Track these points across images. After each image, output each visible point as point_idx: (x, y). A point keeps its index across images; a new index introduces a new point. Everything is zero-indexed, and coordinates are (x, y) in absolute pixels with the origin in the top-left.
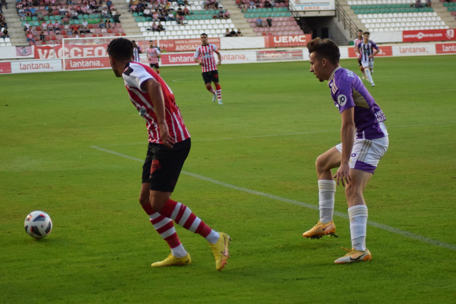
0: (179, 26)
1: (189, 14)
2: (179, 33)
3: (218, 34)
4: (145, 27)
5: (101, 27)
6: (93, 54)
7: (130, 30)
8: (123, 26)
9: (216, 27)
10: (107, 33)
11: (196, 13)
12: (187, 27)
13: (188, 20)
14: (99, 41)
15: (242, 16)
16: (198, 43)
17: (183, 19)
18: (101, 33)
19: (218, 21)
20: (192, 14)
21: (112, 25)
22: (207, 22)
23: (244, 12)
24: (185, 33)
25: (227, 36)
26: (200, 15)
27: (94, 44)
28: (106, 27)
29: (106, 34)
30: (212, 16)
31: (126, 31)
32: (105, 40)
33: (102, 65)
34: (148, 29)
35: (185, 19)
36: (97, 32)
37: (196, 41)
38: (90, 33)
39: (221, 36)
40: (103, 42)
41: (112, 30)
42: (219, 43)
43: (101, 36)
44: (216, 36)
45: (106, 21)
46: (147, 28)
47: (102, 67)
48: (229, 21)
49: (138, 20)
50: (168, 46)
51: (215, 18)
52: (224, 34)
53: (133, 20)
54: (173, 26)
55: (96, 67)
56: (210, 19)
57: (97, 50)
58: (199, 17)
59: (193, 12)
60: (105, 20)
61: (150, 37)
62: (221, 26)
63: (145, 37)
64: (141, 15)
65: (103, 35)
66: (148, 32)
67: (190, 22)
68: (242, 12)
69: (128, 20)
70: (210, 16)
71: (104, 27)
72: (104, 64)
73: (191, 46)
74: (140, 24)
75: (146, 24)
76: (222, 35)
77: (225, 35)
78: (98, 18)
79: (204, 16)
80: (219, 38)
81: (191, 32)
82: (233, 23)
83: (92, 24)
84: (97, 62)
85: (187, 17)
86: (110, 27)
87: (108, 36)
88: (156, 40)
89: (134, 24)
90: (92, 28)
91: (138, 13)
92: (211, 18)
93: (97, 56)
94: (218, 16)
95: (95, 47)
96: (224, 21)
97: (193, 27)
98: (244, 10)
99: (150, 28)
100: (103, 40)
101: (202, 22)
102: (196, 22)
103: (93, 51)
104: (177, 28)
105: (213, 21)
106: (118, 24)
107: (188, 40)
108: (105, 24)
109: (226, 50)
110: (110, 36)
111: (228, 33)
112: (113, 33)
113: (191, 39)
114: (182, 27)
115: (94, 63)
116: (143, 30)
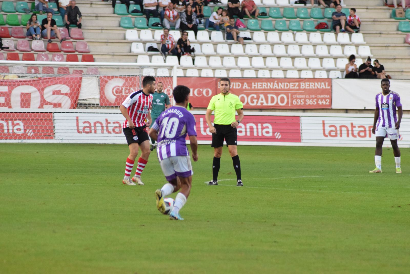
0: (230, 45)
1: (256, 14)
2: (229, 62)
3: (328, 71)
4: (144, 43)
5: (30, 35)
6: (8, 104)
7: (104, 48)
8: (88, 35)
9: (322, 51)
10: (47, 52)
11: (273, 13)
12: (251, 49)
13: (252, 31)
14: (24, 70)
15: (392, 27)
16: (276, 89)
17: (241, 27)
18: (32, 50)
19: (330, 37)
20: (264, 14)
21: (61, 31)
22: (302, 37)
23: (398, 16)
24: (244, 62)
25: (351, 75)
26: (285, 19)
27: (11, 77)
28: (43, 36)
29: (43, 53)
30: (316, 24)
31: (93, 49)
32: (41, 70)
33: (30, 133)
34: (151, 49)
35: (246, 28)
36: (21, 48)
37: (270, 85)
38: (3, 48)
39: (332, 75)
40: (35, 75)
41: (59, 44)
42: (330, 92)
43: (30, 57)
44: (324, 75)
45: (45, 21)
46: (148, 45)
47: (29, 138)
48: (357, 37)
49: (126, 23)
50: (200, 93)
51: (321, 27)
52: (342, 71)
53: (114, 22)
54: (215, 44)
55: (14, 136)
56: (309, 32)
57: (17, 92)
58: (280, 24)
59: (267, 11)
60: (41, 17)
61: (156, 68)
62: (336, 51)
63: (141, 67)
64: (135, 11)
65: (35, 56)
66: (151, 56)
67: (259, 36)
68: (394, 15)
69: (101, 22)
70: (310, 24)
71: (39, 37)
72: (34, 131)
73: (258, 98)
74: (131, 34)
75: (147, 34)
76: (339, 74)
77: (345, 73)
78: (25, 11)
79: (294, 23)
80: (329, 81)
81: (258, 62)
82: (368, 44)
83: (7, 26)
84: (18, 124)
85: (252, 22)
86: (54, 36)
87: (48, 59)
88: (171, 78)
89: (117, 34)
90: (8, 36)
91: (128, 5)
92: (313, 28)
93: (16, 107)
94: (330, 24)
95: (12, 85)
96: (344, 37)
97: (266, 50)
98: (398, 11)
99: (155, 46)
100: (36, 68)
101: (287, 37)
102: (273, 36)
103: (7, 95)
104: (223, 49)
105: (316, 37)
106: (74, 30)
107: (249, 80)
108: (43, 28)
109: (347, 111)
110: (53, 60)
111: (351, 68)
112: (62, 53)
113: (257, 79)
114: (237, 49)
115: (8, 126)
116: (138, 48)
